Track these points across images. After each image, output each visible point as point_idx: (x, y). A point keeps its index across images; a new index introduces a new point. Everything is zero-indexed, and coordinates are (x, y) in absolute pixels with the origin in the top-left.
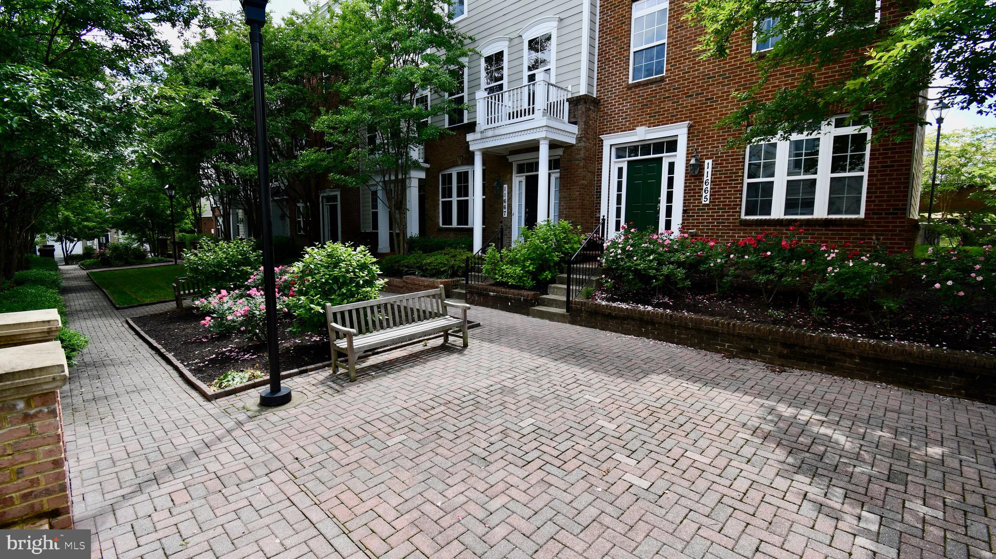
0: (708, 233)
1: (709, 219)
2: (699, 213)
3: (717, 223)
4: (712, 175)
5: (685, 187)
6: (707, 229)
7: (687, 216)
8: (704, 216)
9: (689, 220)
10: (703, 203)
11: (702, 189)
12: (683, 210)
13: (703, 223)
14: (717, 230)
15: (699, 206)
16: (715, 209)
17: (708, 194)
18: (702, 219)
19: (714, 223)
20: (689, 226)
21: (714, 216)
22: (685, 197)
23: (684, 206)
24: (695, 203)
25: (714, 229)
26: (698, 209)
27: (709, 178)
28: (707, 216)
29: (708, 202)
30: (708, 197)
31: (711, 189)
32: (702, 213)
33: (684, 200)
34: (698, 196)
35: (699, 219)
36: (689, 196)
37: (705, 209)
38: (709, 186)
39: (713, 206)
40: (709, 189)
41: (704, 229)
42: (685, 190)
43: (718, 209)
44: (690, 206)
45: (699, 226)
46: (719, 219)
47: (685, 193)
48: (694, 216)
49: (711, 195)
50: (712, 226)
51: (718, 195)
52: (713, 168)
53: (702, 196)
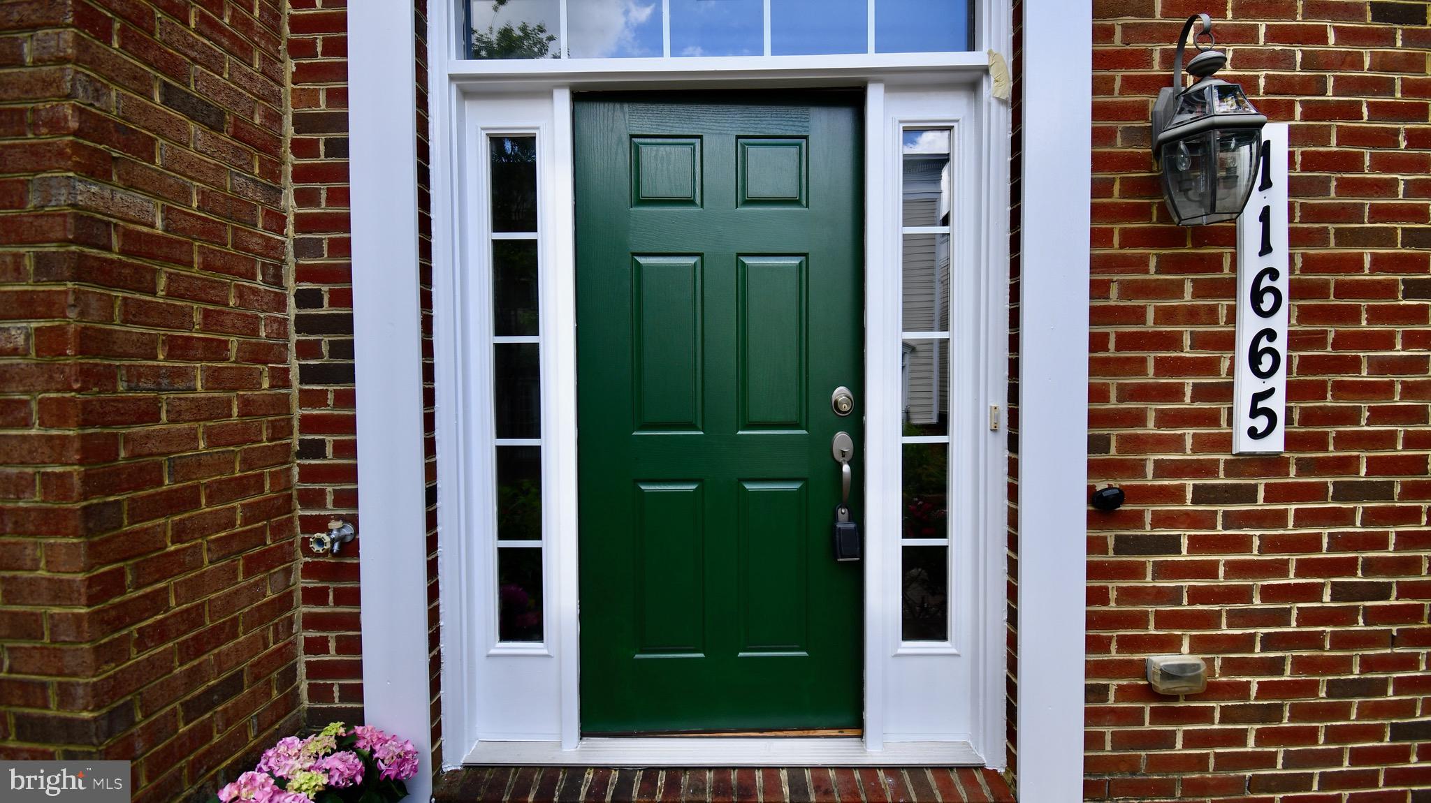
0: (1275, 666)
1: (1280, 569)
2: (1207, 520)
3: (1340, 592)
4: (1295, 238)
5: (1097, 315)
6: (1270, 642)
7: (1123, 545)
8: (1242, 544)
9: (1135, 571)
10: (1244, 444)
11: (1227, 342)
12: (1094, 497)
13: (1243, 594)
14: (1340, 641)
15: (1208, 469)
16: (1317, 492)
17: (1279, 381)
18: (1235, 569)
19: (1313, 592)
20: (1139, 620)
21: (1313, 543)
22: (1096, 394)
23: (1094, 469)
24: (1176, 444)
25: (1313, 641)
26: (1202, 495)
27: (1279, 258)
28: (1269, 544)
29: (1275, 443)
30: (1277, 404)
31: (1295, 341)
32: (1230, 520)
33: (1094, 419)
34: (1201, 393)
35: (1208, 570)
36: (1128, 393)
37: (1249, 494)
38: (1280, 323)
39: (1305, 467)
40: (1281, 345)
41: (1246, 643)
42: (1097, 343)
43: (1343, 492)
44: (1137, 469)
45: (1210, 620)
46: (1348, 567)
47: (1096, 367)
48: (1172, 545)
49: (1293, 391)
50: (1306, 617)
51: (1342, 389)
52: (1295, 187)
53: (1226, 392)
